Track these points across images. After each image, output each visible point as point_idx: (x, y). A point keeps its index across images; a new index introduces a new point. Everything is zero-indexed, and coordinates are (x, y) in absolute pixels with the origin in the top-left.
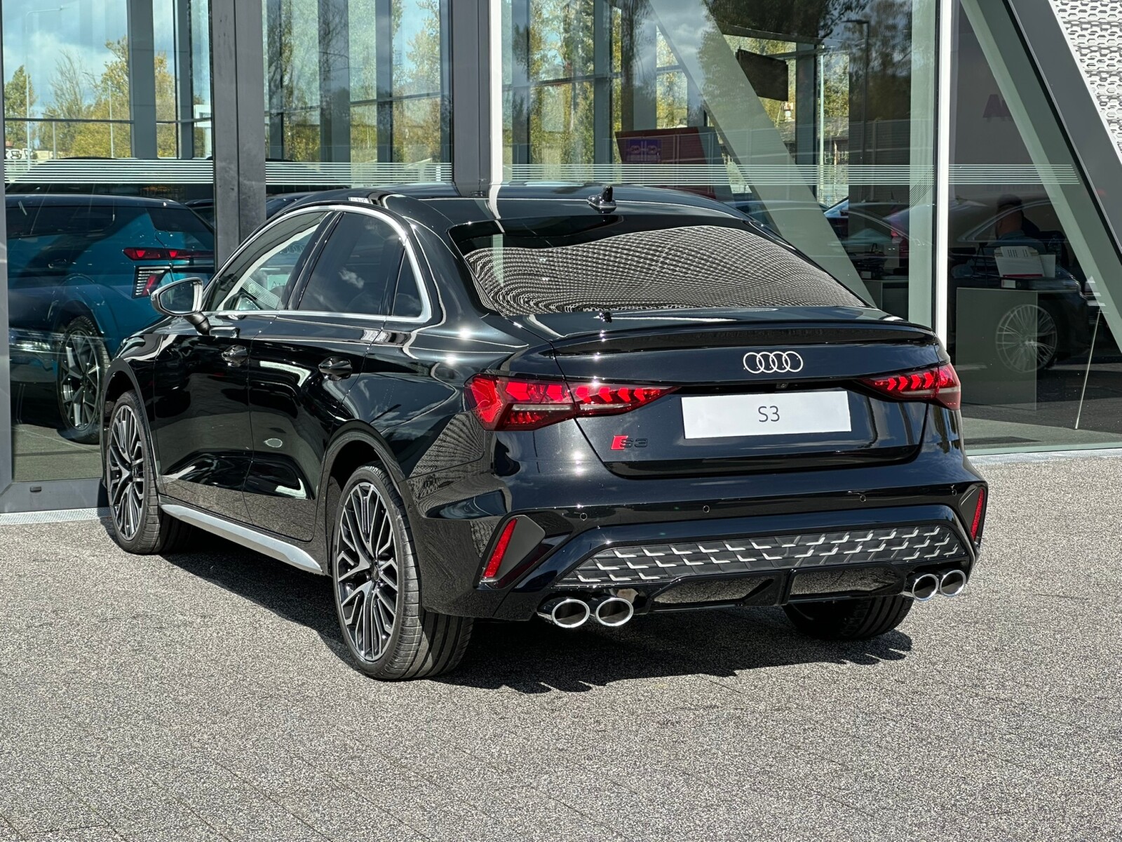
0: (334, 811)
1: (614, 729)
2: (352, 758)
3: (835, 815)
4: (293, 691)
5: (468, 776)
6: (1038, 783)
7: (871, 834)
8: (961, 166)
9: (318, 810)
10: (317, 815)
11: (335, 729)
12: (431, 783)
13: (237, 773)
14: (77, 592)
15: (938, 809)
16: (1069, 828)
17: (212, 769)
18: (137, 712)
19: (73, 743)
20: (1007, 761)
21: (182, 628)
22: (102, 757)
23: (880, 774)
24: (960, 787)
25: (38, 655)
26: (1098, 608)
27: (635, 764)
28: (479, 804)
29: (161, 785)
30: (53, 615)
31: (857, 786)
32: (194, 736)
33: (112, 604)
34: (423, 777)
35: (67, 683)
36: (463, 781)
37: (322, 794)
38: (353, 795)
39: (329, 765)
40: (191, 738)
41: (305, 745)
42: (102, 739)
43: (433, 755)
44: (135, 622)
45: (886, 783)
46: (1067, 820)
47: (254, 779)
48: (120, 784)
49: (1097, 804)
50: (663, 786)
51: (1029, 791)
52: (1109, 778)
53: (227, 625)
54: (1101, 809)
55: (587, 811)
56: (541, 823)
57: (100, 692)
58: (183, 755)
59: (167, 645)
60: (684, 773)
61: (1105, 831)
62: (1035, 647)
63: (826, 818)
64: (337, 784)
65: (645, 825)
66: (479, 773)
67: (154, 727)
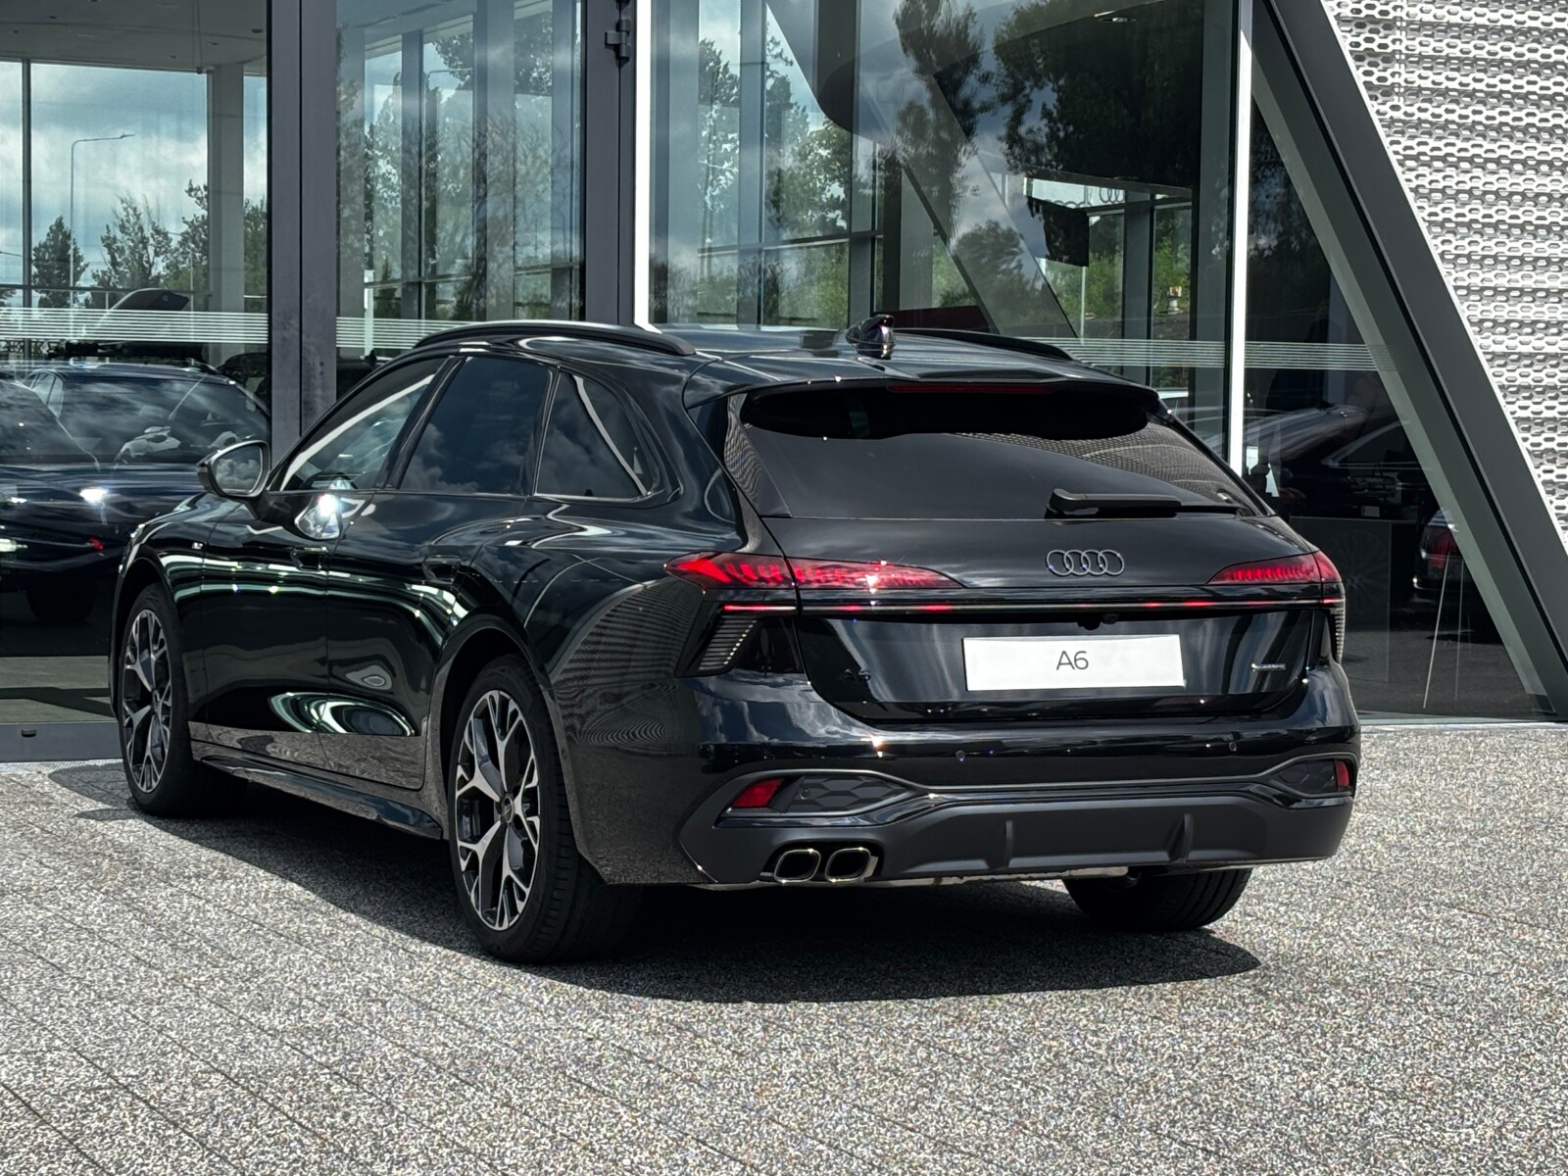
0: (340, 1045)
1: (697, 980)
2: (373, 1001)
3: (928, 1059)
4: (317, 941)
5: (507, 1019)
6: (1181, 1037)
7: (961, 1075)
8: (1263, 345)
9: (321, 1044)
10: (319, 1048)
11: (360, 975)
12: (461, 1023)
13: (235, 1011)
14: (69, 842)
15: (1051, 1056)
16: (1196, 1074)
17: (205, 1007)
18: (124, 955)
19: (43, 981)
20: (1156, 1017)
21: (193, 881)
22: (76, 993)
23: (998, 1027)
24: (1086, 1038)
25: (13, 901)
26: (1348, 884)
27: (710, 1012)
28: (512, 1043)
29: (141, 1018)
30: (37, 864)
31: (965, 1035)
32: (189, 979)
33: (110, 855)
34: (453, 1018)
35: (44, 927)
36: (500, 1024)
37: (330, 1031)
38: (366, 1032)
39: (344, 1006)
40: (186, 980)
41: (319, 989)
42: (78, 978)
43: (471, 1000)
44: (135, 872)
45: (1001, 1033)
46: (1196, 1068)
47: (253, 1016)
48: (94, 1016)
49: (1240, 1056)
50: (735, 1032)
51: (1165, 1042)
52: (1268, 1035)
53: (250, 878)
54: (1242, 1061)
55: (636, 1050)
56: (579, 1059)
57: (84, 936)
58: (172, 995)
59: (172, 895)
60: (765, 1021)
61: (1236, 1079)
62: (1249, 919)
63: (915, 1061)
64: (349, 1022)
65: (700, 1063)
66: (521, 1017)
67: (143, 968)
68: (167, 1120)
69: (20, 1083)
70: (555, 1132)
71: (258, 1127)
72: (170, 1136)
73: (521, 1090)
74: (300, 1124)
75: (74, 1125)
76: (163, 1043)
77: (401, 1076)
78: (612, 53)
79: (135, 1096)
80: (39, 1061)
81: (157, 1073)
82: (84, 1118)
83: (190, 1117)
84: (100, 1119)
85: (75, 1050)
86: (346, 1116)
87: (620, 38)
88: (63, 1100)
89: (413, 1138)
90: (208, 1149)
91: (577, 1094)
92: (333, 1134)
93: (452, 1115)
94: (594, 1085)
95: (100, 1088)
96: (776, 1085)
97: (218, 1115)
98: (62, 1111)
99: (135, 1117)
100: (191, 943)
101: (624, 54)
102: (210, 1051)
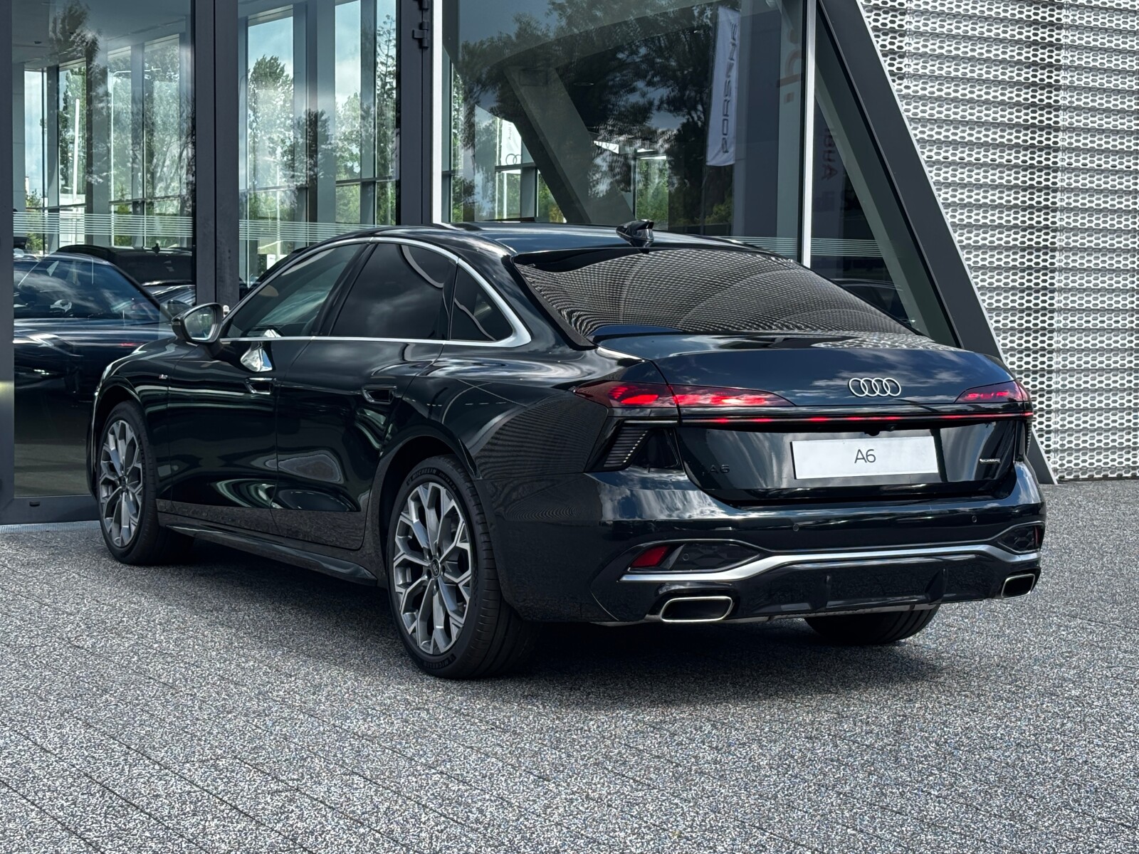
8: (821, 240)
9: (411, 747)
13: (326, 720)
27: (663, 713)
32: (272, 693)
34: (487, 722)
38: (435, 736)
40: (270, 695)
42: (192, 695)
47: (342, 724)
48: (227, 727)
50: (696, 730)
51: (1002, 732)
52: (1063, 724)
53: (253, 610)
54: (1069, 746)
55: (641, 747)
56: (606, 755)
57: (169, 660)
58: (270, 707)
60: (708, 720)
61: (1080, 761)
63: (845, 752)
68: (351, 819)
69: (216, 788)
70: (646, 822)
71: (424, 823)
72: (363, 834)
73: (589, 784)
74: (452, 819)
75: (284, 825)
76: (296, 749)
77: (491, 774)
78: (416, 44)
79: (312, 798)
80: (216, 767)
81: (312, 778)
82: (287, 818)
83: (366, 816)
84: (300, 818)
85: (236, 757)
86: (481, 811)
87: (423, 34)
88: (260, 803)
89: (548, 831)
90: (403, 845)
91: (632, 787)
92: (486, 829)
93: (557, 808)
94: (638, 779)
95: (278, 791)
96: (766, 776)
97: (385, 813)
98: (266, 812)
99: (325, 816)
100: (252, 663)
101: (426, 45)
102: (335, 756)
